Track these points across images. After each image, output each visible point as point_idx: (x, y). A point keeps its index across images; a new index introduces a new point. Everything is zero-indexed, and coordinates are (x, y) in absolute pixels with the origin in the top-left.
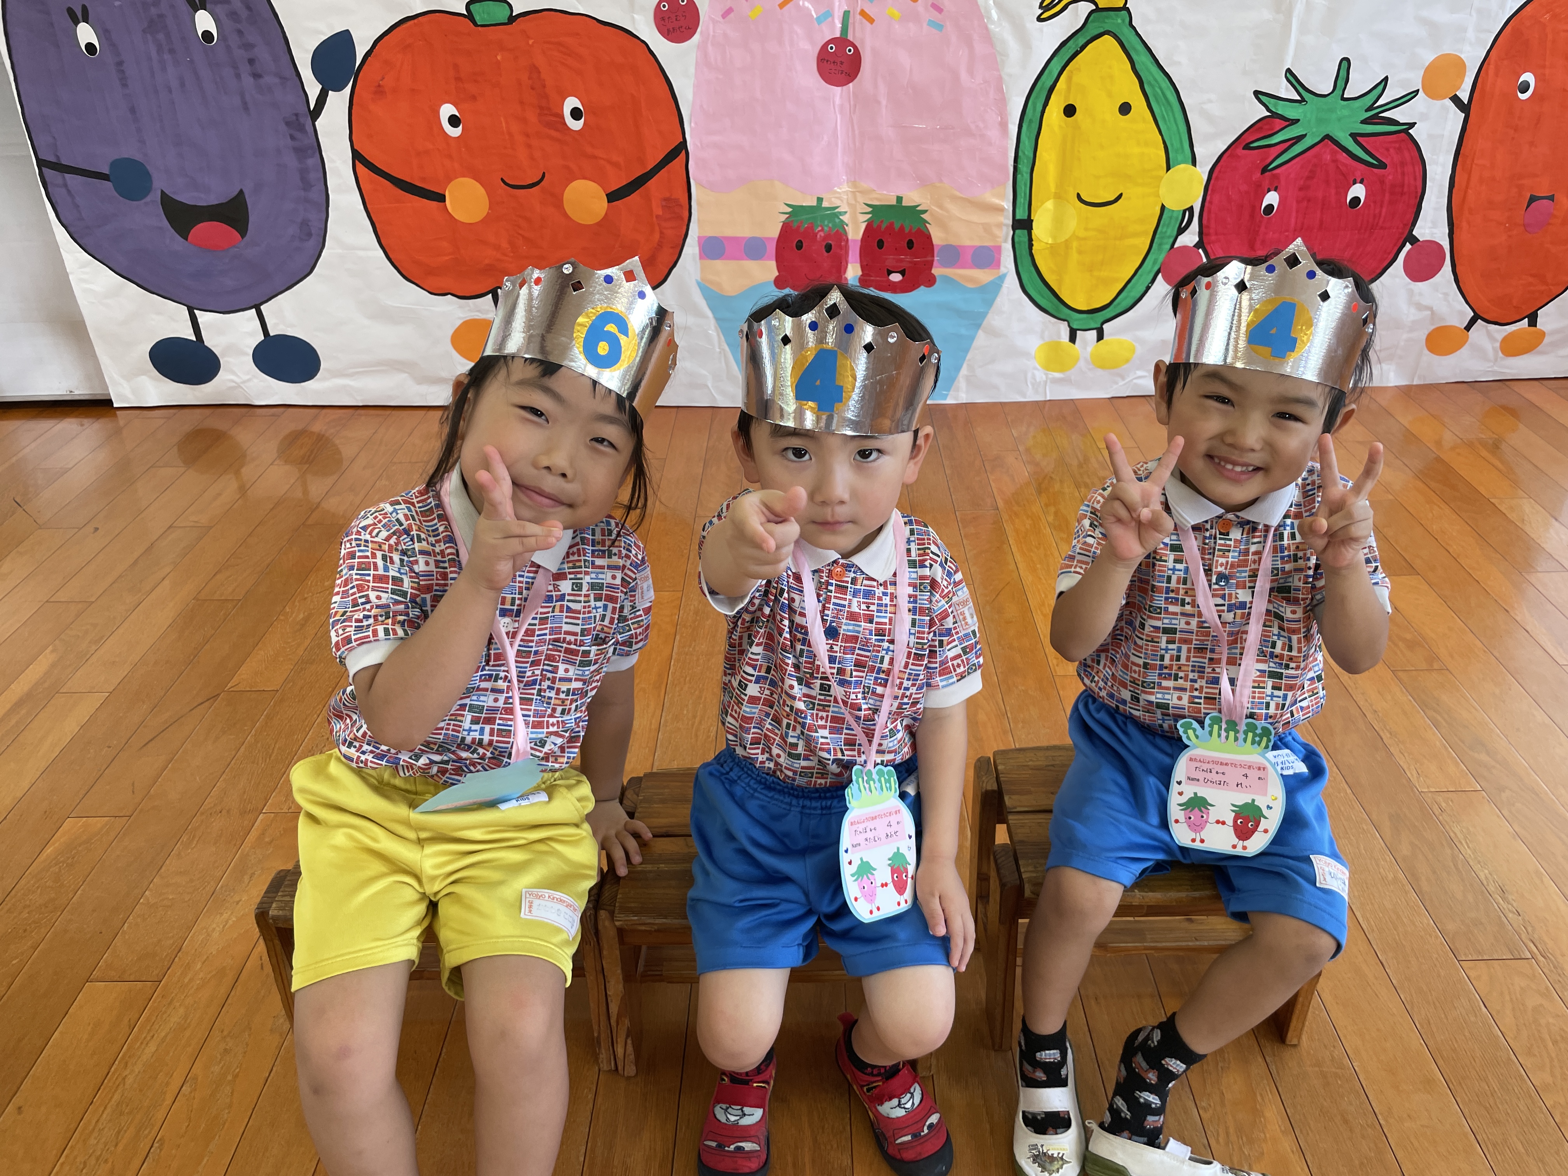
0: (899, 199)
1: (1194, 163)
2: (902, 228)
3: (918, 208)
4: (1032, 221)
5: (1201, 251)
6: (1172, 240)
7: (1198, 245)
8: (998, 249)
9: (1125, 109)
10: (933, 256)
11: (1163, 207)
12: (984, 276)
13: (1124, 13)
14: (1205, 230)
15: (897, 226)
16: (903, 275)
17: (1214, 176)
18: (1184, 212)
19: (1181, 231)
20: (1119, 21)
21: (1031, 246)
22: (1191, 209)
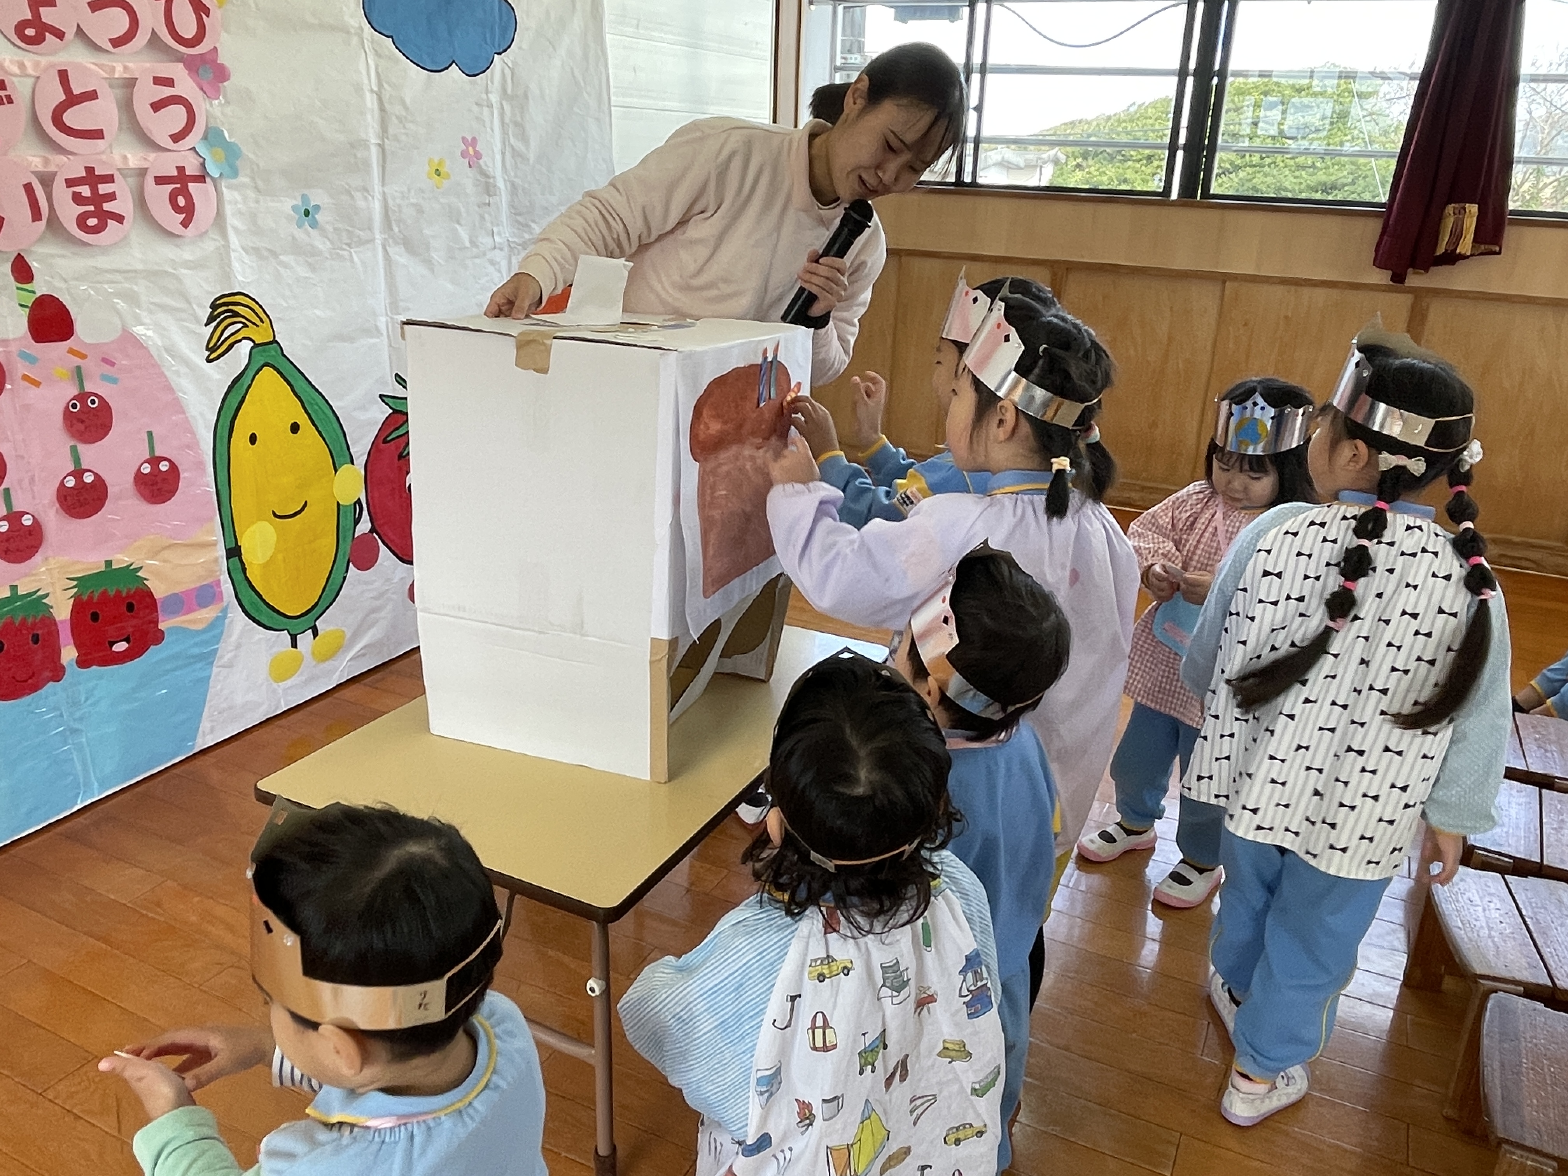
0: (109, 563)
1: (352, 463)
2: (118, 593)
3: (132, 567)
4: (240, 547)
5: (375, 534)
6: (351, 532)
7: (372, 530)
8: (218, 583)
9: (295, 428)
10: (157, 611)
11: (338, 504)
12: (207, 614)
13: (275, 345)
14: (373, 516)
15: (112, 593)
16: (128, 642)
17: (368, 469)
18: (355, 504)
19: (357, 521)
20: (273, 353)
21: (244, 570)
22: (359, 501)
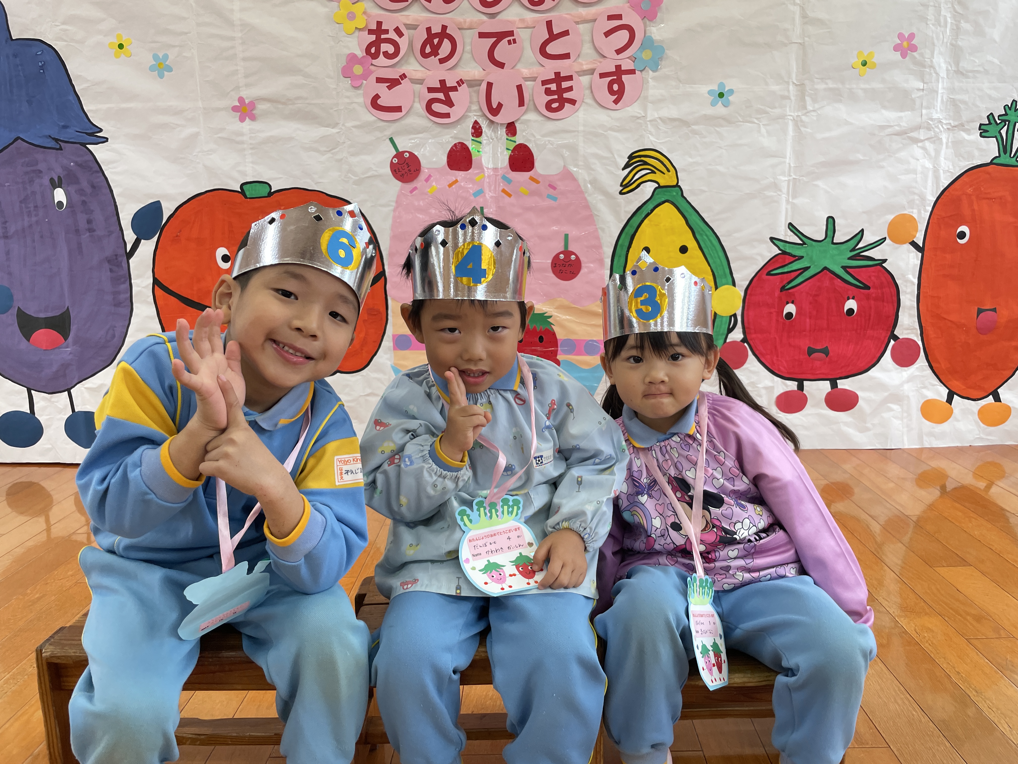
1: (734, 284)
2: (535, 328)
3: (545, 315)
5: (746, 344)
7: (744, 341)
9: (684, 249)
10: (557, 347)
12: (591, 360)
13: (677, 188)
14: (747, 330)
17: (749, 292)
18: (731, 317)
19: (730, 330)
20: (675, 194)
22: (735, 315)
